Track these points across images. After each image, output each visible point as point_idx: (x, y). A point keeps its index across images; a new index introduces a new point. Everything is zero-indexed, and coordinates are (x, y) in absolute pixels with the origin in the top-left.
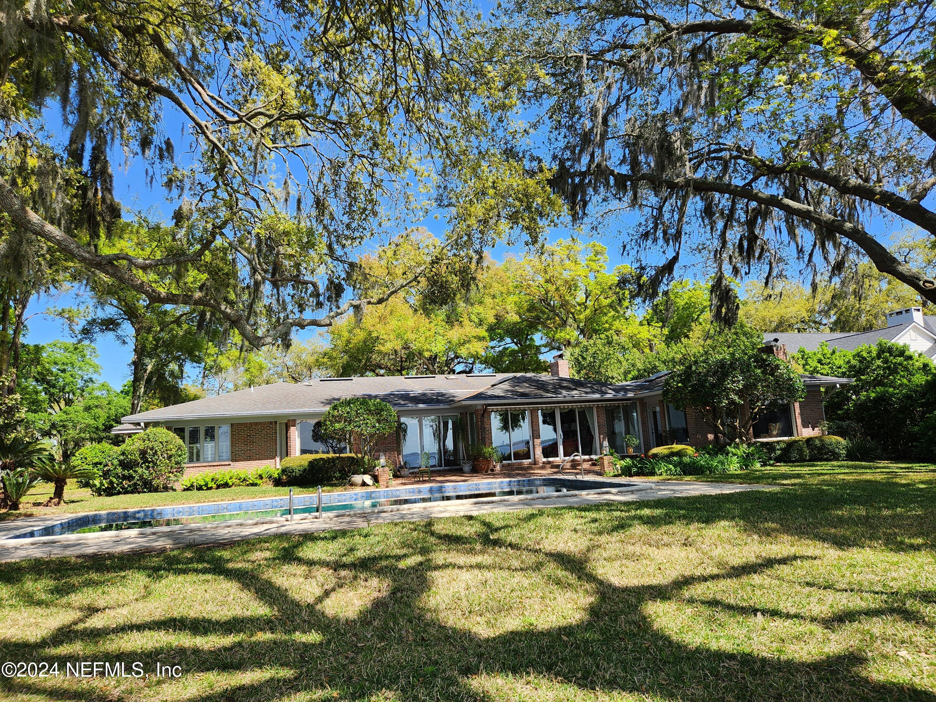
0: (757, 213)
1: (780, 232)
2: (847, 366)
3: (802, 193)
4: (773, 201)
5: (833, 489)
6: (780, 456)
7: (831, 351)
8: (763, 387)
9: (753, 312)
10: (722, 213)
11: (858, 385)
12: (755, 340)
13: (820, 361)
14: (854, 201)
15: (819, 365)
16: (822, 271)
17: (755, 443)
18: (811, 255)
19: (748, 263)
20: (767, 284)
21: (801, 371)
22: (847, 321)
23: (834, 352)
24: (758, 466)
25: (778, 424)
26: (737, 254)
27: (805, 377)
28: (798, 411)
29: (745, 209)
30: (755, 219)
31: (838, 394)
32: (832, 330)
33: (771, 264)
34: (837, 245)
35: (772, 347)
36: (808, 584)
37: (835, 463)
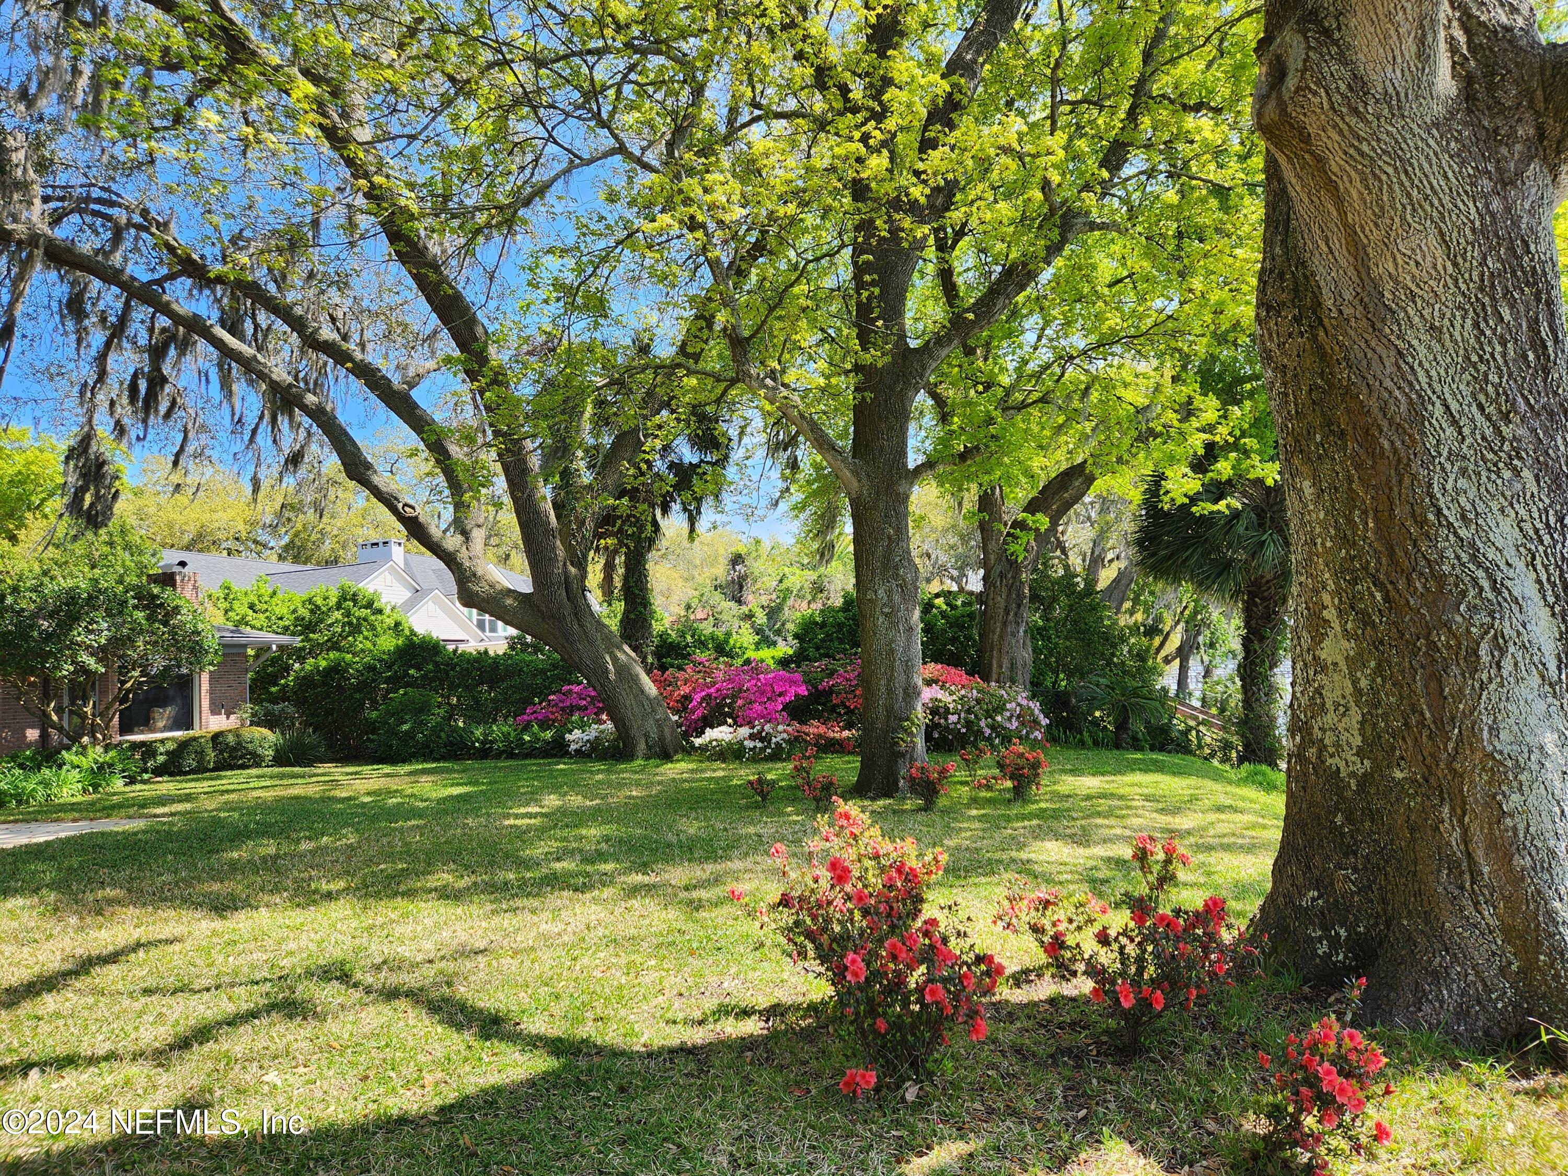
0: (169, 338)
1: (208, 381)
2: (292, 617)
3: (248, 327)
4: (196, 325)
5: (236, 815)
6: (164, 764)
7: (270, 591)
8: (146, 643)
9: (152, 510)
10: (103, 320)
11: (303, 648)
12: (146, 559)
13: (252, 607)
14: (325, 364)
15: (250, 612)
16: (270, 461)
17: (120, 744)
18: (254, 432)
19: (145, 421)
20: (176, 463)
21: (220, 620)
22: (302, 548)
23: (274, 593)
24: (118, 784)
25: (169, 709)
26: (125, 400)
27: (225, 630)
28: (205, 686)
29: (148, 324)
30: (165, 347)
31: (274, 661)
32: (281, 558)
33: (186, 432)
34: (295, 426)
35: (173, 575)
36: (147, 992)
37: (254, 771)
